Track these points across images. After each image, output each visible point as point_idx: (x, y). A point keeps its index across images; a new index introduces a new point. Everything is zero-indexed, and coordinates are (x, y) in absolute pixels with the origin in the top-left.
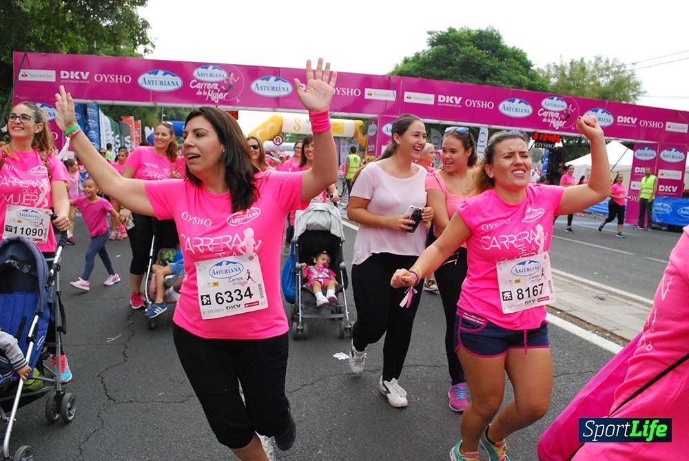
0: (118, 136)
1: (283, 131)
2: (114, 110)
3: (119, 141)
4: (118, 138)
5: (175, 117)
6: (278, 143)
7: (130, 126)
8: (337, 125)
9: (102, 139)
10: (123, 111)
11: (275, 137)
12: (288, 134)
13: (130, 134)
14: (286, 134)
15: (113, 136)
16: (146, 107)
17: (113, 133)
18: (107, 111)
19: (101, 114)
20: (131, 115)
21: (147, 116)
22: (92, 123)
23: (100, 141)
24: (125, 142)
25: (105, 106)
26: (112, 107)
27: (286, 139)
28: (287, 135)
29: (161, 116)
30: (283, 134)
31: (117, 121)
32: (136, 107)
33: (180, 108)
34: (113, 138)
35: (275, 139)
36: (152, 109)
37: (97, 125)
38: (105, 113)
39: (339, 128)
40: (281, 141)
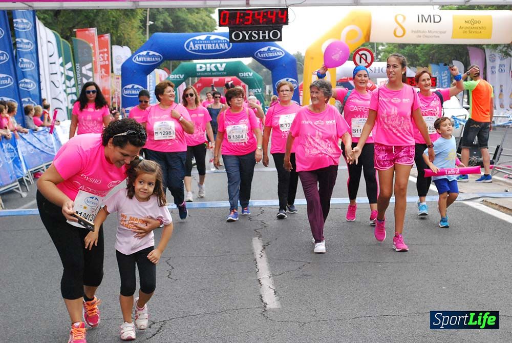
0: (69, 65)
1: (371, 41)
2: (61, 19)
3: (71, 74)
4: (70, 69)
5: (172, 25)
6: (364, 64)
7: (91, 45)
8: (479, 22)
9: (41, 72)
10: (79, 19)
11: (357, 52)
12: (382, 45)
13: (91, 61)
14: (378, 44)
15: (62, 65)
16: (118, 9)
17: (61, 60)
18: (50, 21)
19: (40, 26)
20: (93, 27)
21: (120, 26)
22: (24, 44)
23: (39, 75)
24: (83, 75)
25: (45, 11)
26: (57, 13)
27: (378, 54)
28: (380, 48)
29: (145, 25)
30: (372, 45)
31: (67, 38)
32: (100, 10)
33: (179, 9)
34: (62, 69)
35: (358, 57)
36: (128, 13)
37: (32, 47)
38: (47, 24)
39: (484, 28)
40: (369, 60)
